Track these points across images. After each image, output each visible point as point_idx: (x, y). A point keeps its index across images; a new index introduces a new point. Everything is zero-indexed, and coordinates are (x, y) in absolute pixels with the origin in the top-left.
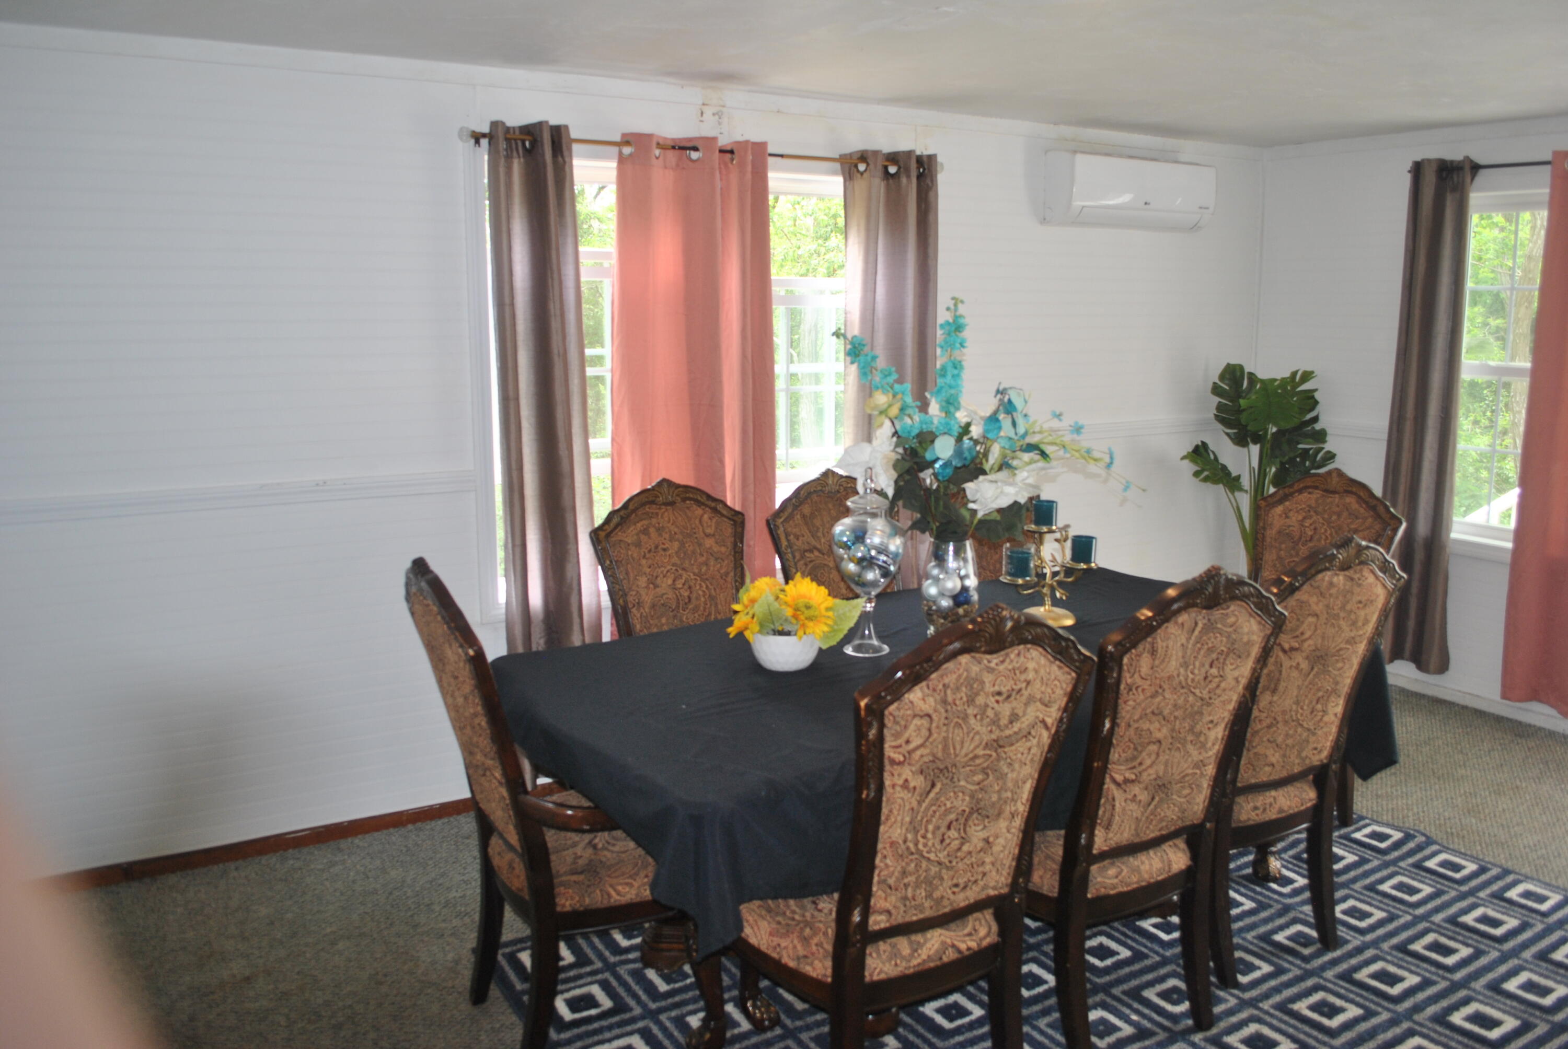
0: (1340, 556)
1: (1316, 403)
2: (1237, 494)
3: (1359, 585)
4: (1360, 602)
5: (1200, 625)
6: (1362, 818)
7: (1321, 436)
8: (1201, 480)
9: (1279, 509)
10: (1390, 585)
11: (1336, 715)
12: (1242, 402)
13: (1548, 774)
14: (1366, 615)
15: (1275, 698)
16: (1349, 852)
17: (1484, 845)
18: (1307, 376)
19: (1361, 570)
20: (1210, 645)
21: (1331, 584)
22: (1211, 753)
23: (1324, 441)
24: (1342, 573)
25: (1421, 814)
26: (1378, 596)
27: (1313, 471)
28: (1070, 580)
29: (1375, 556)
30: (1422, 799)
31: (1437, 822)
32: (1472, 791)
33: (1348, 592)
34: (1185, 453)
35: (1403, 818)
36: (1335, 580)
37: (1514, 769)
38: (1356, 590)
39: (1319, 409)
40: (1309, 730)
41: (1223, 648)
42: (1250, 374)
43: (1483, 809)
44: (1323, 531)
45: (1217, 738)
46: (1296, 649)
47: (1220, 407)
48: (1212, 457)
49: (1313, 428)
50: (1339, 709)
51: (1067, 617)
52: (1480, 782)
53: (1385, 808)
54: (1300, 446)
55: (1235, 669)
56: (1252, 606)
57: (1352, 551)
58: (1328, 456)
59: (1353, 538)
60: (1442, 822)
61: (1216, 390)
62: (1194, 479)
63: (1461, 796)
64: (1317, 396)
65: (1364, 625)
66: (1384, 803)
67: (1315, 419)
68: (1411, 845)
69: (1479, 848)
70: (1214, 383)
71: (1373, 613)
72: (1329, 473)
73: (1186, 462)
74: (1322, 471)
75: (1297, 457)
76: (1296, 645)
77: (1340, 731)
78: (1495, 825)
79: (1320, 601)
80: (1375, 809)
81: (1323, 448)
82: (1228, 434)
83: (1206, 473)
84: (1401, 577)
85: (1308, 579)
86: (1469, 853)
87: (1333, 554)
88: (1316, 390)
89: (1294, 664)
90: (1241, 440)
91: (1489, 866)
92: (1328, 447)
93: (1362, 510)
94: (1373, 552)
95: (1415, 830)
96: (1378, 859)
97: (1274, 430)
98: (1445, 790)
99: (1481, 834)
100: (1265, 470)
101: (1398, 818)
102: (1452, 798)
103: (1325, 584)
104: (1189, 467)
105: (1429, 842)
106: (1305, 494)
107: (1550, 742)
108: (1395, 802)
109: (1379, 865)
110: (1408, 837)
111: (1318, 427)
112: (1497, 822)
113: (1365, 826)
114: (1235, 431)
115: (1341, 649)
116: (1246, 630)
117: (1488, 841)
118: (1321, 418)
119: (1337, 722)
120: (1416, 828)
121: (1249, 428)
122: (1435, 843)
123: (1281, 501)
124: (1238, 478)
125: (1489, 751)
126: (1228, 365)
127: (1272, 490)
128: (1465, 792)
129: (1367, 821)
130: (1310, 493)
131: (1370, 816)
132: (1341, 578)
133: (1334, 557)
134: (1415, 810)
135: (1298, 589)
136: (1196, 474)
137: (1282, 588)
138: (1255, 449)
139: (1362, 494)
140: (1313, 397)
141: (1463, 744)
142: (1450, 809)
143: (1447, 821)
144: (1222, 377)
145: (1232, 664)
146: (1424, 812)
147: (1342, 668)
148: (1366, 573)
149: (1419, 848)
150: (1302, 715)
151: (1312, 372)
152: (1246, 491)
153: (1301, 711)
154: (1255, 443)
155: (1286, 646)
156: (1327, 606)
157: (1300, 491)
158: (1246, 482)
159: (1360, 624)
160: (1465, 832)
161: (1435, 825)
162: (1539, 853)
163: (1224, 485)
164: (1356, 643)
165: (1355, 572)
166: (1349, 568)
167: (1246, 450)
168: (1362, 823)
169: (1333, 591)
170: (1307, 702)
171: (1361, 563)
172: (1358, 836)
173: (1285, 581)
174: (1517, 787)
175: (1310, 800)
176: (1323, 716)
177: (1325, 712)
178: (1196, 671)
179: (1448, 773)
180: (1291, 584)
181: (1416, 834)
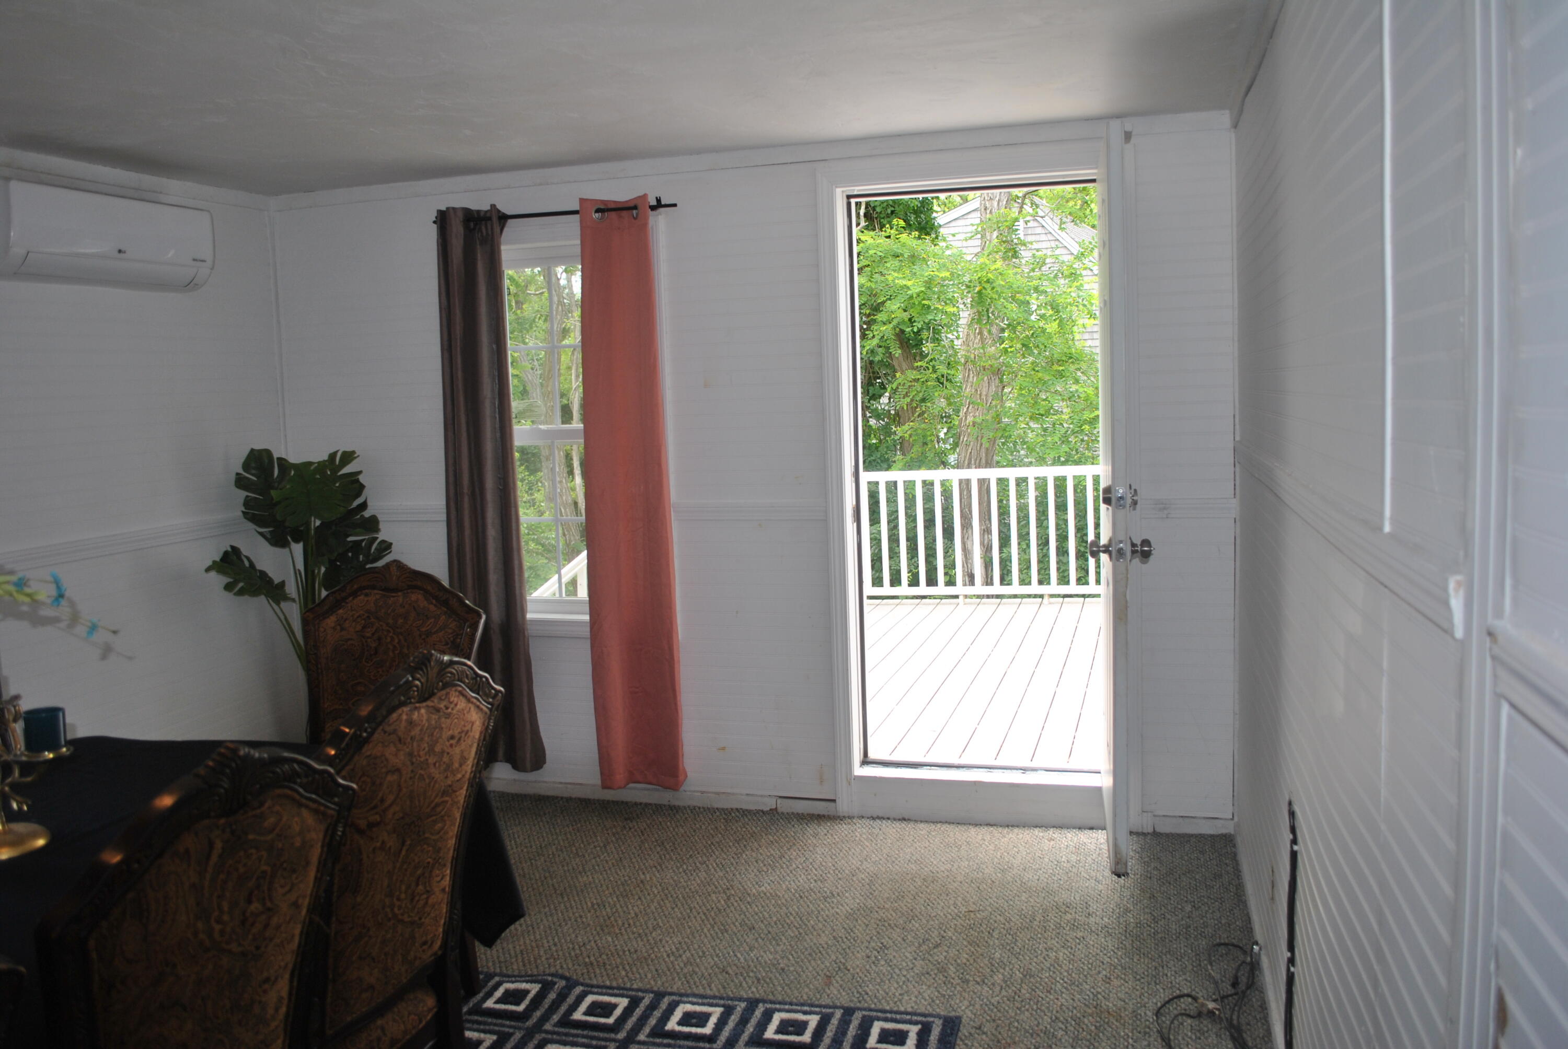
0: (417, 682)
1: (362, 487)
2: (283, 604)
3: (448, 716)
4: (452, 737)
5: (219, 845)
6: (490, 976)
7: (372, 524)
8: (235, 594)
9: (331, 621)
10: (485, 706)
11: (443, 890)
12: (273, 493)
13: (668, 856)
14: (462, 752)
15: (359, 899)
16: (484, 1032)
17: (627, 968)
18: (348, 457)
19: (447, 694)
20: (242, 870)
21: (411, 723)
22: (274, 1025)
23: (377, 530)
24: (424, 704)
25: (554, 948)
26: (473, 724)
27: (368, 566)
28: (29, 779)
29: (463, 672)
30: (550, 928)
31: (573, 954)
32: (599, 901)
33: (435, 728)
34: (210, 563)
35: (535, 959)
36: (415, 716)
37: (634, 860)
38: (445, 723)
39: (366, 493)
40: (412, 923)
41: (264, 868)
42: (279, 459)
43: (616, 921)
44: (389, 639)
45: (280, 999)
46: (378, 824)
47: (247, 503)
48: (247, 563)
49: (362, 516)
50: (447, 882)
51: (35, 836)
52: (604, 887)
53: (512, 952)
54: (350, 539)
55: (290, 891)
56: (301, 790)
57: (433, 673)
58: (384, 546)
59: (432, 655)
60: (578, 952)
61: (240, 482)
62: (226, 594)
63: (589, 911)
64: (361, 478)
65: (461, 765)
66: (511, 946)
67: (364, 506)
68: (552, 996)
69: (623, 973)
70: (238, 474)
71: (471, 746)
72: (388, 565)
73: (213, 574)
74: (380, 563)
75: (348, 551)
76: (378, 818)
77: (452, 905)
78: (632, 936)
79: (398, 750)
80: (502, 959)
81: (377, 538)
82: (261, 534)
83: (241, 585)
84: (498, 692)
85: (380, 723)
86: (614, 984)
87: (407, 682)
88: (360, 472)
89: (378, 844)
90: (279, 540)
91: (640, 994)
92: (382, 536)
93: (432, 608)
94: (461, 667)
95: (552, 975)
96: (519, 1028)
97: (318, 523)
98: (572, 908)
99: (621, 953)
100: (313, 572)
101: (530, 962)
102: (581, 917)
103: (403, 724)
104: (218, 580)
105: (571, 984)
106: (362, 597)
107: (660, 820)
108: (522, 942)
109: (522, 1038)
110: (546, 987)
111: (367, 514)
112: (634, 933)
113: (496, 987)
114: (271, 529)
115: (437, 805)
116: (297, 828)
117: (630, 960)
118: (369, 503)
119: (445, 898)
120: (553, 970)
121: (287, 524)
122: (577, 983)
123: (333, 609)
124: (283, 584)
125: (605, 846)
126: (252, 450)
127: (324, 593)
128: (593, 905)
129: (497, 979)
130: (366, 595)
131: (498, 970)
132: (423, 711)
133: (409, 685)
134: (546, 945)
135: (366, 741)
136: (228, 587)
137: (343, 745)
138: (298, 549)
139: (429, 588)
140: (358, 481)
141: (577, 845)
142: (582, 932)
143: (583, 949)
144: (246, 466)
145: (282, 887)
146: (555, 945)
147: (442, 829)
148: (454, 698)
149: (562, 997)
150: (400, 908)
151: (354, 452)
152: (293, 600)
153: (397, 903)
154: (297, 541)
155: (362, 824)
156: (411, 754)
157: (354, 594)
158: (292, 589)
159: (456, 765)
160: (604, 957)
161: (571, 957)
162: (684, 957)
163: (266, 596)
164: (455, 791)
165: (441, 699)
166: (432, 695)
167: (287, 550)
168: (491, 983)
169: (416, 732)
170: (403, 888)
171: (446, 686)
172: (490, 1004)
173: (346, 734)
174: (642, 882)
175: (430, 1010)
176: (427, 898)
177: (429, 892)
178: (226, 918)
179: (570, 886)
180: (355, 737)
181: (555, 980)
